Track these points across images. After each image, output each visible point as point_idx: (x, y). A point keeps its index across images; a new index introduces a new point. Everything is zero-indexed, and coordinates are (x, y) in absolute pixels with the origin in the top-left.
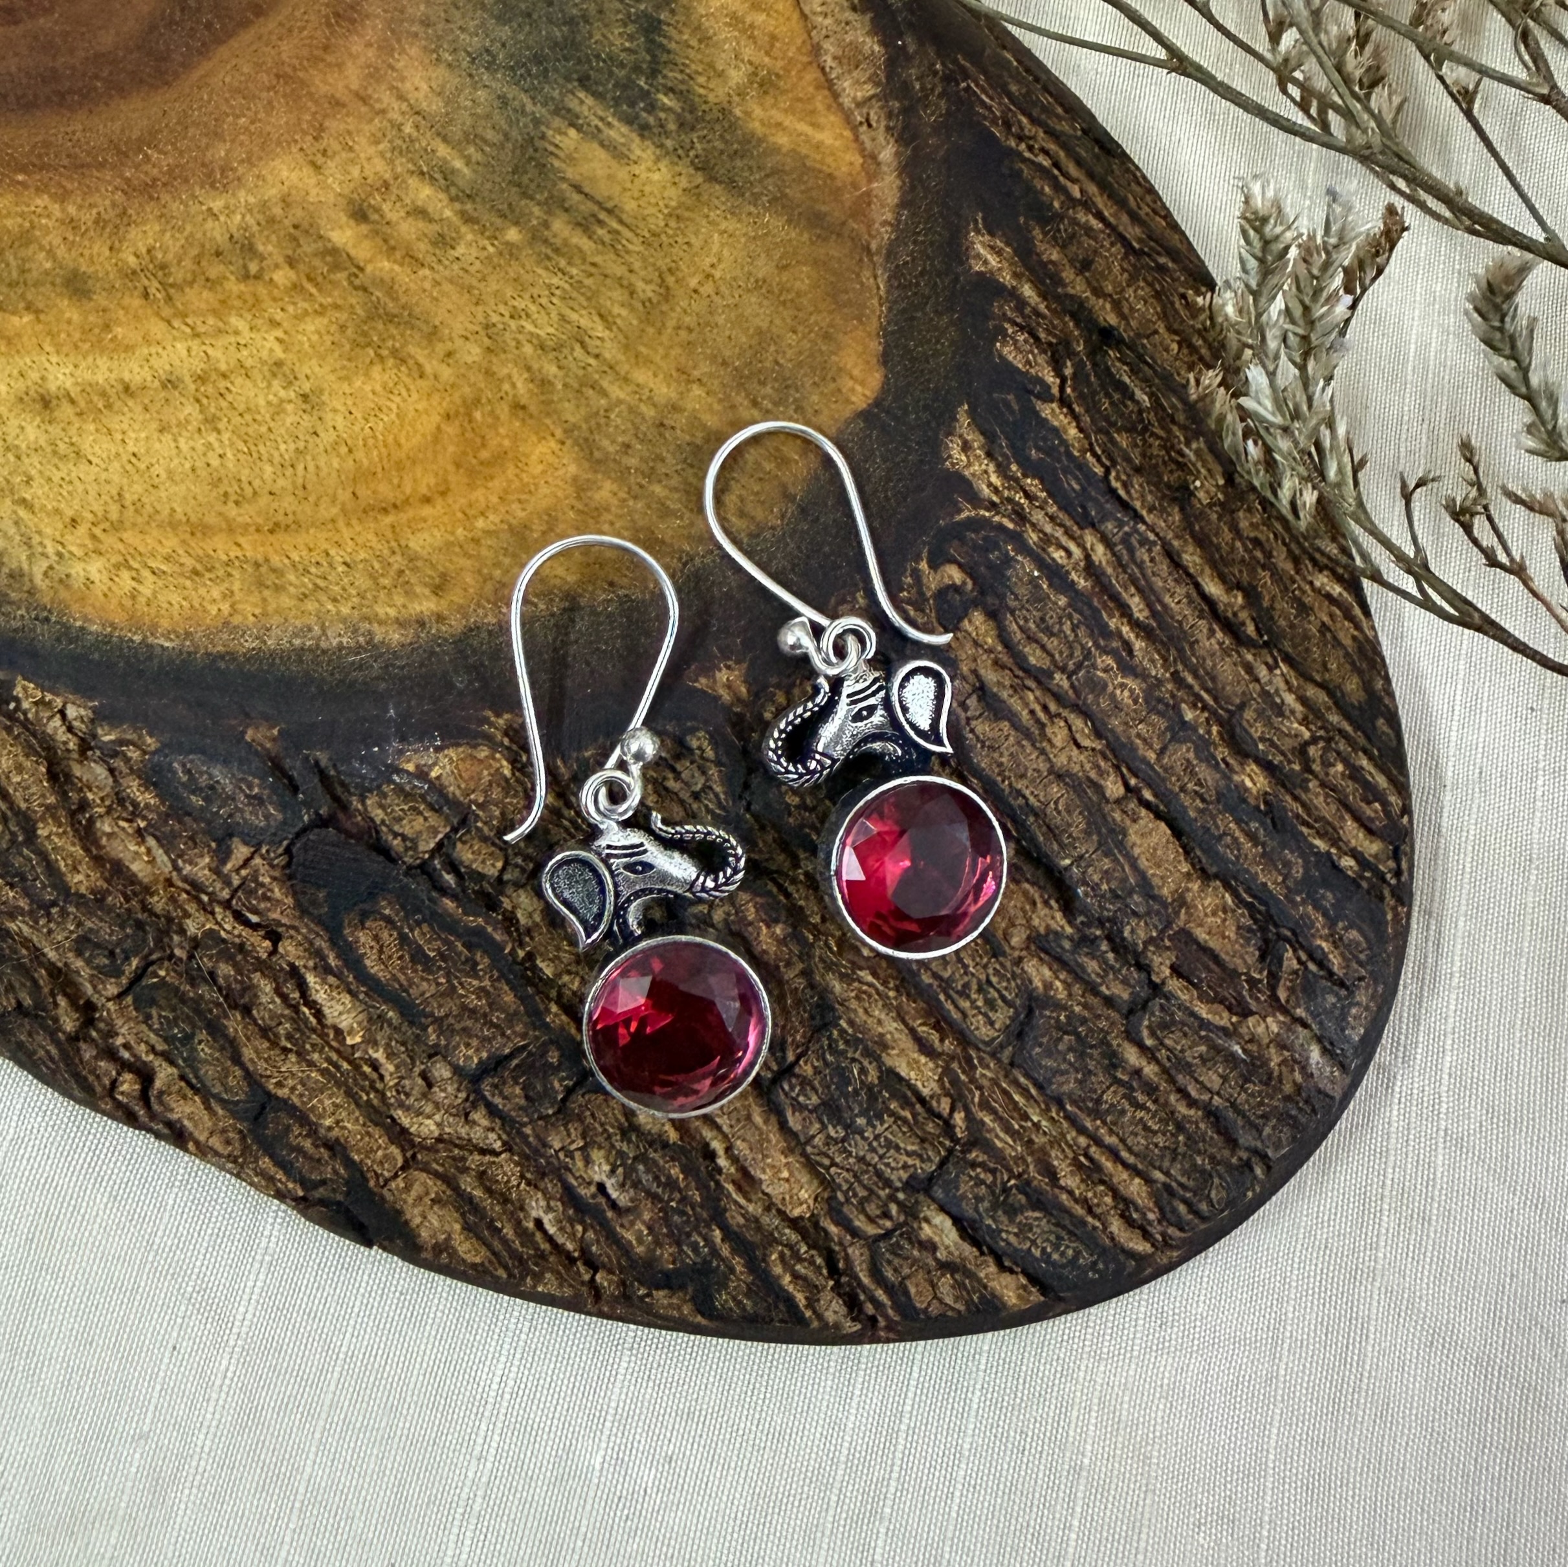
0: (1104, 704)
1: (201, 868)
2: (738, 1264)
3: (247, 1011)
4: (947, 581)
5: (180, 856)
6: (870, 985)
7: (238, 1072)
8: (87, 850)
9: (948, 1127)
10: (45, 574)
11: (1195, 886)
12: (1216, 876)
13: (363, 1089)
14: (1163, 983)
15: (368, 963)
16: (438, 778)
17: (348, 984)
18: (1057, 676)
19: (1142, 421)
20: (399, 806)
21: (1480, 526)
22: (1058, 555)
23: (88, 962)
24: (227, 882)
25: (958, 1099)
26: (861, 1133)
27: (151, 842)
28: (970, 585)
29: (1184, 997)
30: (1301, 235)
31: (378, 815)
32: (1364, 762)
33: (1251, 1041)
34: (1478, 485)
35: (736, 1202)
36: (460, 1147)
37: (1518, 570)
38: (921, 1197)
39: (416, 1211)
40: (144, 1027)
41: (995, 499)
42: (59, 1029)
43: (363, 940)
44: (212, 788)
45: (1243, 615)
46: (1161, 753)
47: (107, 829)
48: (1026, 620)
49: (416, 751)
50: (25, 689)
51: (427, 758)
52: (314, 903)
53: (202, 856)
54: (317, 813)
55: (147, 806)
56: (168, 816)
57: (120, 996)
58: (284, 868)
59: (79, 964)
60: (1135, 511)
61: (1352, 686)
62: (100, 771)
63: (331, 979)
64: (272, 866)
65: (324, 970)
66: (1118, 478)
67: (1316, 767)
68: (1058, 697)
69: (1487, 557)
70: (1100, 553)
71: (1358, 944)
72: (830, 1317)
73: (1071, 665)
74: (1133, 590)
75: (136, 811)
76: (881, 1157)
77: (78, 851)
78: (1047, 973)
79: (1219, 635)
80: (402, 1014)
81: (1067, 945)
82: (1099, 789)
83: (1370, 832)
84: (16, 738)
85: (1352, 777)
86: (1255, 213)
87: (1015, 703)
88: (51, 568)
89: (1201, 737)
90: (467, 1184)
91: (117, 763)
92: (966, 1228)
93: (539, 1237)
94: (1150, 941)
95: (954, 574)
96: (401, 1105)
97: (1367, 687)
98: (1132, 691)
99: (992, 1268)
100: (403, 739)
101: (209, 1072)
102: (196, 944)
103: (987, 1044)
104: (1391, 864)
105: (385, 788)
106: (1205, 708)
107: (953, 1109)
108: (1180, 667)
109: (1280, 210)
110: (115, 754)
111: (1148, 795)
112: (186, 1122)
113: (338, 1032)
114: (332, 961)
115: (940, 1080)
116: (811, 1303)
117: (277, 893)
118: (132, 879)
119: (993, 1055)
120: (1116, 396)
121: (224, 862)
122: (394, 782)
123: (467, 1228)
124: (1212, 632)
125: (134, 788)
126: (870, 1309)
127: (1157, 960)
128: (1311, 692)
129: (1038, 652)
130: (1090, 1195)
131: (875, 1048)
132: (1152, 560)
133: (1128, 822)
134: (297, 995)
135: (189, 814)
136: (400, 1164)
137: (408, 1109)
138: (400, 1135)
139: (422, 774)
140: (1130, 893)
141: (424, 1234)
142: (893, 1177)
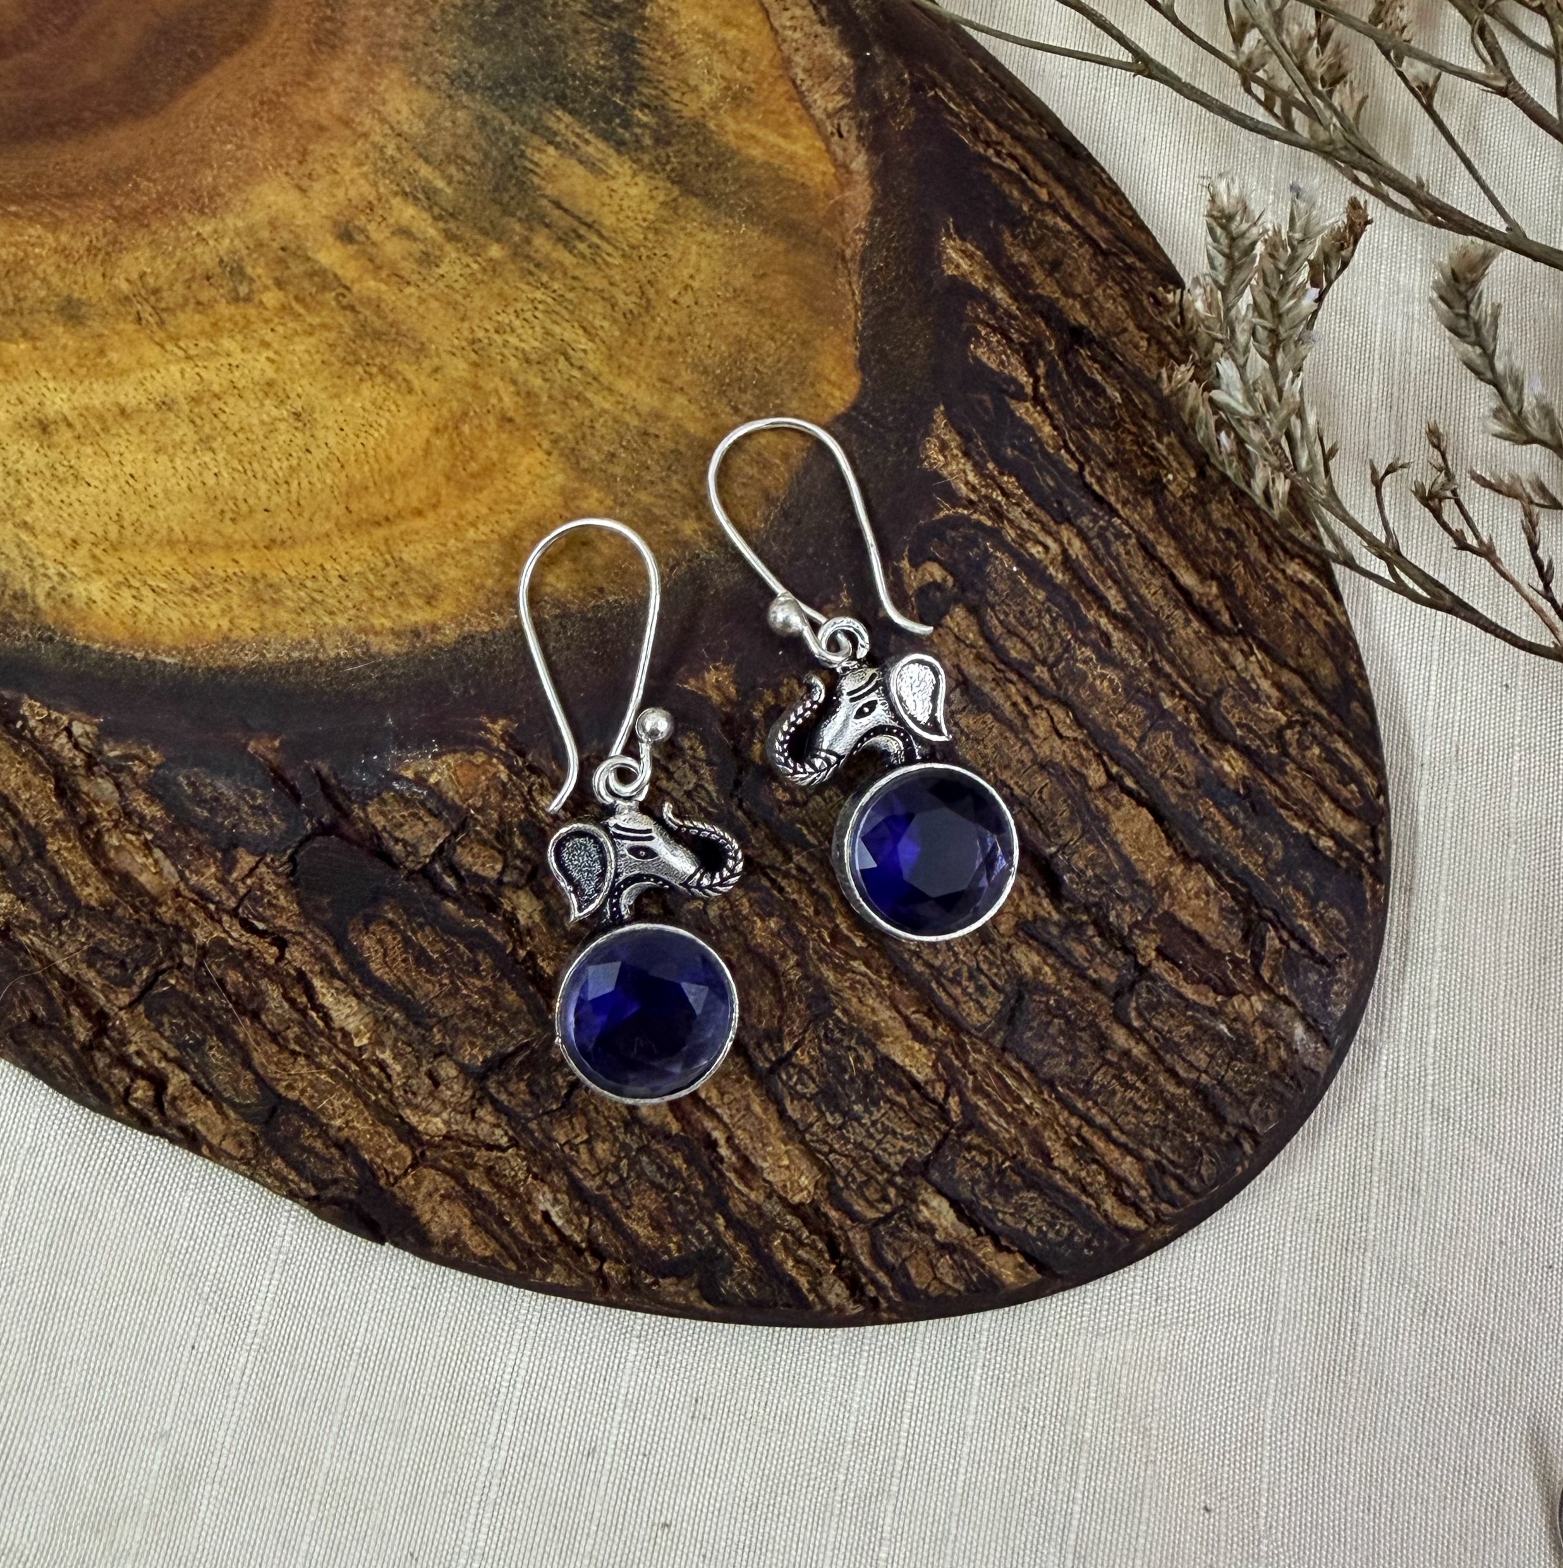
0: (1085, 694)
1: (208, 878)
2: (741, 1250)
3: (255, 1016)
4: (928, 578)
5: (187, 866)
6: (864, 975)
7: (250, 1076)
8: (96, 863)
9: (943, 1112)
10: (48, 595)
11: (1178, 870)
12: (1198, 860)
13: (371, 1089)
14: (1150, 964)
15: (373, 966)
16: (437, 784)
17: (353, 988)
18: (1038, 669)
19: (1114, 417)
20: (399, 813)
21: (1449, 511)
22: (1036, 551)
23: (99, 973)
24: (234, 892)
25: (952, 1084)
26: (858, 1119)
27: (158, 853)
28: (950, 581)
29: (1170, 978)
30: (1266, 231)
31: (379, 822)
32: (1340, 745)
33: (1235, 1020)
34: (1445, 469)
35: (739, 1191)
36: (469, 1144)
37: (1487, 552)
38: (919, 1180)
39: (427, 1207)
40: (156, 1035)
41: (973, 497)
42: (73, 1038)
43: (367, 943)
44: (217, 799)
45: (1219, 604)
46: (1141, 741)
47: (115, 842)
48: (1007, 615)
49: (415, 758)
50: (31, 706)
51: (425, 764)
52: (318, 909)
53: (208, 866)
54: (320, 823)
55: (154, 818)
56: (173, 828)
57: (131, 1006)
58: (288, 876)
59: (91, 975)
60: (1110, 505)
61: (1326, 670)
62: (107, 786)
63: (337, 983)
64: (277, 874)
65: (331, 974)
66: (1092, 474)
67: (1293, 751)
68: (1040, 690)
69: (1456, 540)
70: (1077, 548)
71: (1338, 923)
72: (832, 1299)
73: (1051, 659)
74: (1109, 582)
75: (142, 825)
76: (879, 1142)
77: (88, 865)
78: (1036, 959)
79: (1195, 624)
80: (408, 1016)
81: (1055, 931)
82: (1083, 778)
83: (1348, 813)
84: (24, 755)
85: (1326, 760)
86: (1222, 211)
87: (998, 696)
88: (53, 588)
89: (1180, 724)
90: (475, 1179)
91: (125, 778)
92: (963, 1210)
93: (547, 1230)
94: (1136, 925)
95: (935, 572)
96: (409, 1104)
97: (1340, 669)
98: (1111, 681)
99: (990, 1249)
100: (402, 746)
101: (221, 1078)
102: (203, 952)
103: (979, 1029)
104: (1369, 843)
105: (385, 795)
106: (1183, 696)
107: (947, 1095)
108: (1157, 657)
109: (1245, 208)
110: (120, 769)
111: (1129, 782)
112: (199, 1126)
113: (346, 1034)
114: (338, 965)
115: (934, 1066)
116: (813, 1289)
117: (282, 901)
118: (141, 891)
119: (986, 1041)
120: (1088, 394)
121: (230, 871)
122: (393, 789)
123: (476, 1223)
124: (1188, 622)
125: (140, 802)
126: (871, 1291)
127: (1142, 942)
128: (1286, 677)
129: (1019, 646)
130: (1083, 1174)
131: (871, 1036)
132: (1128, 553)
133: (1111, 809)
134: (304, 999)
135: (194, 826)
136: (409, 1161)
137: (416, 1107)
138: (409, 1134)
139: (420, 780)
140: (1114, 877)
141: (435, 1229)
142: (892, 1162)
